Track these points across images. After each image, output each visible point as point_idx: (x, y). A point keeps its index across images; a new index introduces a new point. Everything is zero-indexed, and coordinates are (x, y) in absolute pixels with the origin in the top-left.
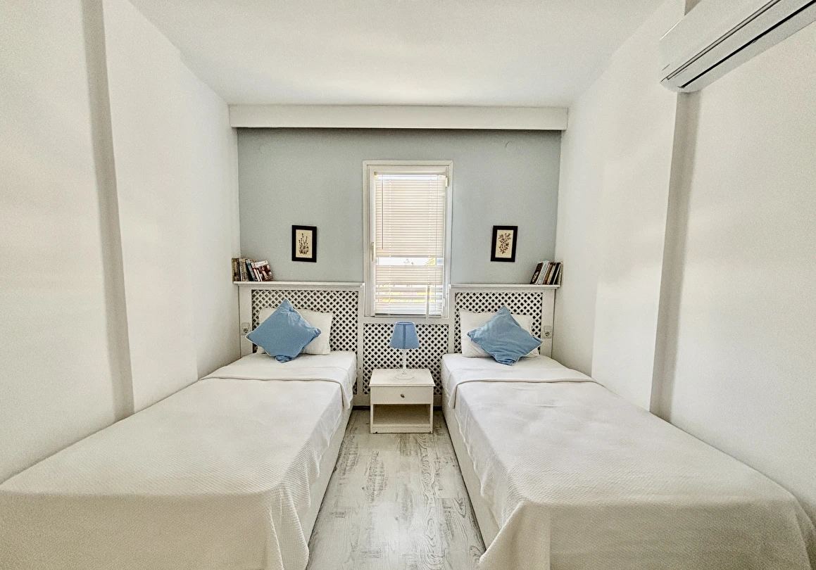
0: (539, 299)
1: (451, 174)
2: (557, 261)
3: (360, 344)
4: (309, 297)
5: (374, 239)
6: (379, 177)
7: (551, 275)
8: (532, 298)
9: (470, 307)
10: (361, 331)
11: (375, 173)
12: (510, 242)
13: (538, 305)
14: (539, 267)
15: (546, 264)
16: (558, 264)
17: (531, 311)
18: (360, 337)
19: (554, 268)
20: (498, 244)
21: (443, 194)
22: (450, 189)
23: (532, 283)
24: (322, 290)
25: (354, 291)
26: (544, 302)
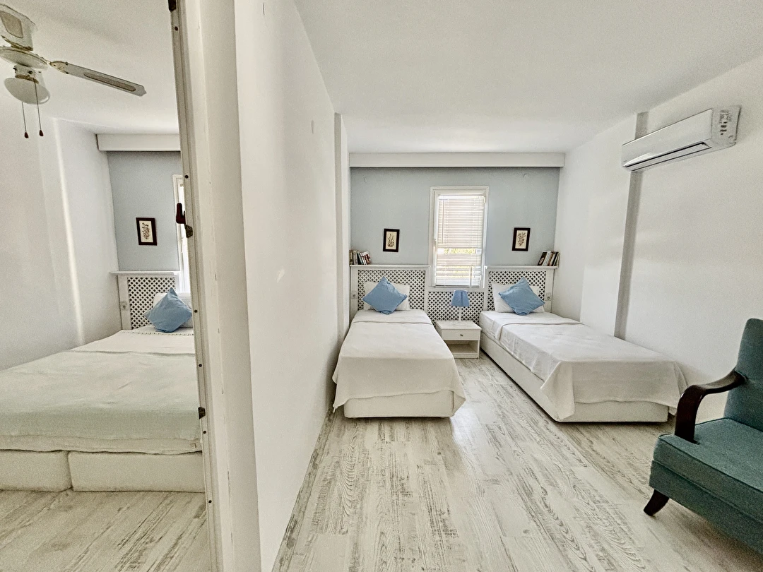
0: (543, 275)
1: (487, 195)
2: (556, 251)
3: (426, 305)
4: (393, 274)
5: (436, 237)
6: (441, 197)
7: (552, 260)
8: (539, 275)
9: (498, 281)
10: (426, 296)
11: (439, 195)
12: (525, 238)
13: (543, 279)
14: (544, 255)
15: (549, 253)
16: (557, 253)
17: (538, 283)
18: (426, 300)
19: (554, 255)
20: (517, 239)
21: (482, 208)
22: (486, 206)
23: (539, 265)
24: (401, 270)
25: (422, 270)
26: (547, 277)
